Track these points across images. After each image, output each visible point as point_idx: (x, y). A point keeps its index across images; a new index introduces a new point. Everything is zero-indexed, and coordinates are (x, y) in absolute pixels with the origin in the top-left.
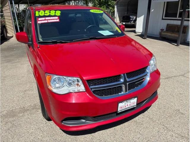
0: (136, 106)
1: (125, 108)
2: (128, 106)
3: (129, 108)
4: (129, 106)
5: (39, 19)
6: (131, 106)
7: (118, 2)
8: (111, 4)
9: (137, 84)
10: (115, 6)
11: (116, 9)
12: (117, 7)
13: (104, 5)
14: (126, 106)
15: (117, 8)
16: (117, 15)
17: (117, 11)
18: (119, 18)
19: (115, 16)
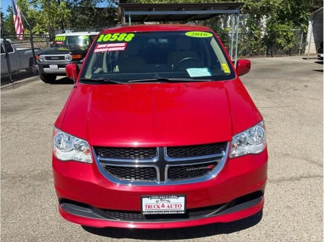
0: (183, 213)
1: (156, 209)
2: (163, 208)
3: (167, 213)
4: (166, 208)
5: (100, 46)
6: (170, 209)
7: (315, 15)
8: (305, 18)
9: (191, 171)
10: (310, 22)
11: (310, 27)
12: (314, 23)
13: (291, 19)
14: (160, 207)
15: (313, 25)
16: (313, 38)
17: (313, 31)
18: (316, 45)
19: (308, 40)
